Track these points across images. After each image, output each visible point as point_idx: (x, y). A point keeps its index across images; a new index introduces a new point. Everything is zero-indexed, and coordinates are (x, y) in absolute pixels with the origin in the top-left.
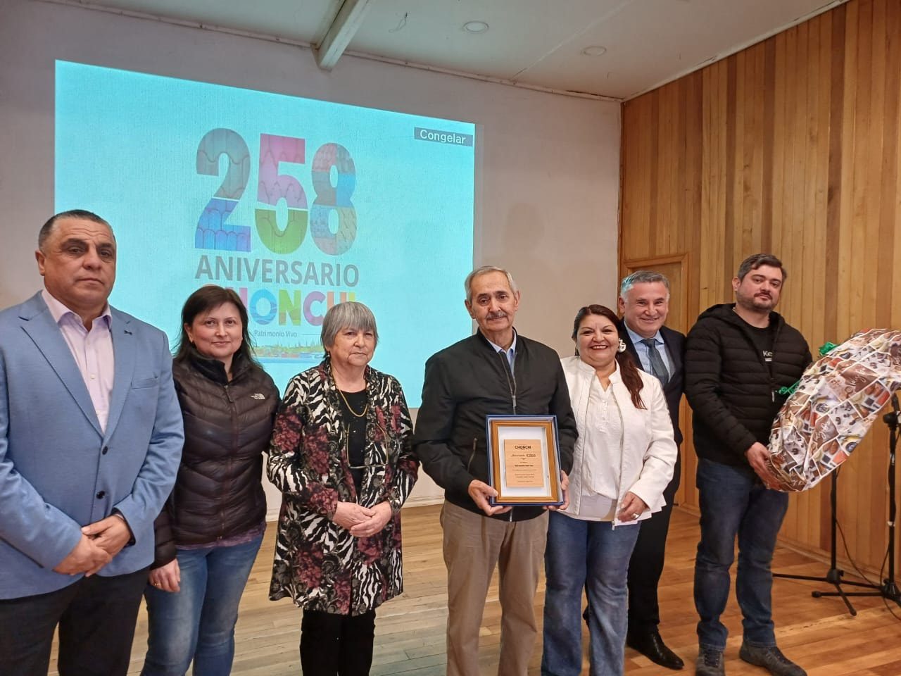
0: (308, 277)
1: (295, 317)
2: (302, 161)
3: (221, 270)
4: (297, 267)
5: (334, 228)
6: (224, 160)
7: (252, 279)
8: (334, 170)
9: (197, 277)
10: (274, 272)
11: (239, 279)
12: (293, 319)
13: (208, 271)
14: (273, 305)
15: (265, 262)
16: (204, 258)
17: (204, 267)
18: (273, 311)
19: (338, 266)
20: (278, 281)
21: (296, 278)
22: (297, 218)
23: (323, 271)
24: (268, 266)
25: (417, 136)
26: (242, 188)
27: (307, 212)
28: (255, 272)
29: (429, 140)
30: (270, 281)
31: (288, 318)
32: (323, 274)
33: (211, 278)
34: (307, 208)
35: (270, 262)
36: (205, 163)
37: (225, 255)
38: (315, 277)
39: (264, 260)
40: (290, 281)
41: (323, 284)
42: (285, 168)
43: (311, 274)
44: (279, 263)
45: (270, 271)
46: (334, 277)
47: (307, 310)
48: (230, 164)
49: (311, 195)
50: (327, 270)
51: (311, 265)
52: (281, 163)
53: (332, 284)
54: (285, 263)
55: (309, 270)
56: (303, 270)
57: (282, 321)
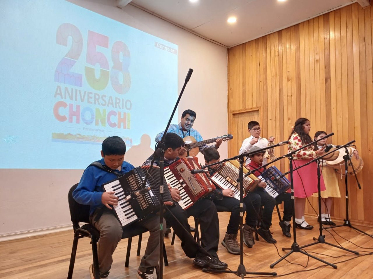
0: (109, 103)
1: (103, 122)
2: (107, 47)
3: (67, 94)
4: (104, 98)
5: (121, 81)
6: (70, 39)
7: (82, 100)
8: (121, 54)
9: (55, 96)
10: (93, 99)
11: (76, 100)
12: (102, 123)
13: (60, 94)
14: (93, 115)
15: (89, 93)
16: (58, 87)
17: (59, 92)
18: (93, 118)
19: (123, 99)
20: (95, 103)
21: (104, 103)
22: (104, 74)
23: (116, 101)
24: (91, 95)
25: (156, 46)
26: (79, 55)
27: (109, 72)
28: (84, 98)
29: (160, 48)
30: (91, 103)
31: (100, 123)
32: (116, 103)
33: (62, 98)
34: (109, 69)
35: (92, 93)
36: (61, 40)
37: (70, 87)
38: (112, 104)
39: (88, 92)
40: (101, 104)
41: (116, 107)
42: (99, 49)
43: (111, 102)
44: (96, 94)
45: (91, 98)
46: (121, 105)
47: (109, 119)
48: (73, 42)
49: (111, 64)
50: (118, 101)
51: (111, 97)
52: (97, 46)
53: (120, 108)
54: (98, 95)
55: (109, 100)
56: (107, 99)
57: (97, 124)
